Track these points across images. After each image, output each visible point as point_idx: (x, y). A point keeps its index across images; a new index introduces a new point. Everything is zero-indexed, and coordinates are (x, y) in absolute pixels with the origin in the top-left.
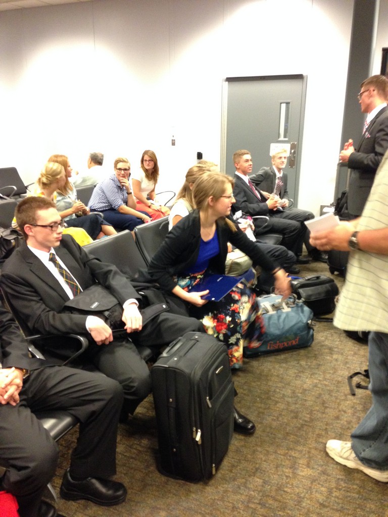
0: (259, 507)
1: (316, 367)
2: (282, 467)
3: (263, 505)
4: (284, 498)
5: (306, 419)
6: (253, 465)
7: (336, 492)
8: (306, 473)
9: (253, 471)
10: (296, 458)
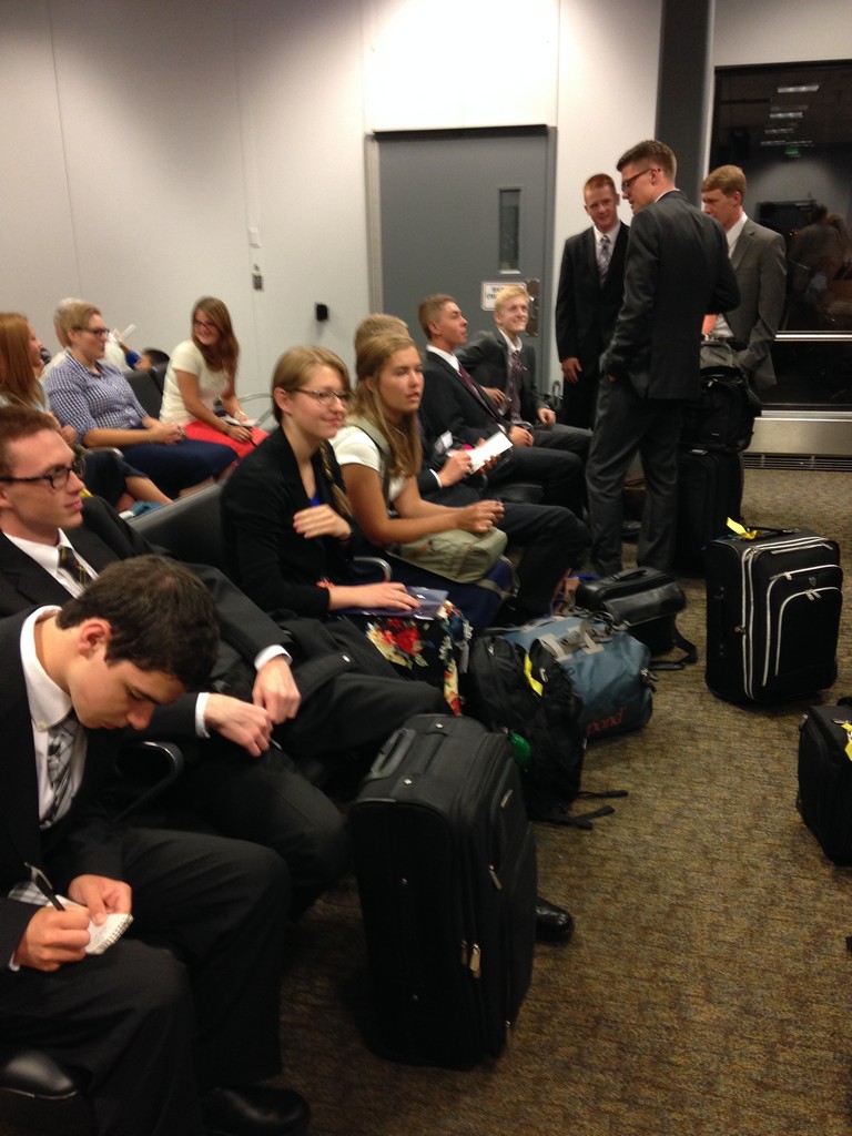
0: (624, 1107)
1: (670, 772)
2: (654, 1009)
3: (632, 1102)
4: (673, 1081)
5: (678, 892)
6: (587, 1011)
7: (783, 1051)
8: (708, 1016)
9: (590, 1025)
10: (677, 982)
